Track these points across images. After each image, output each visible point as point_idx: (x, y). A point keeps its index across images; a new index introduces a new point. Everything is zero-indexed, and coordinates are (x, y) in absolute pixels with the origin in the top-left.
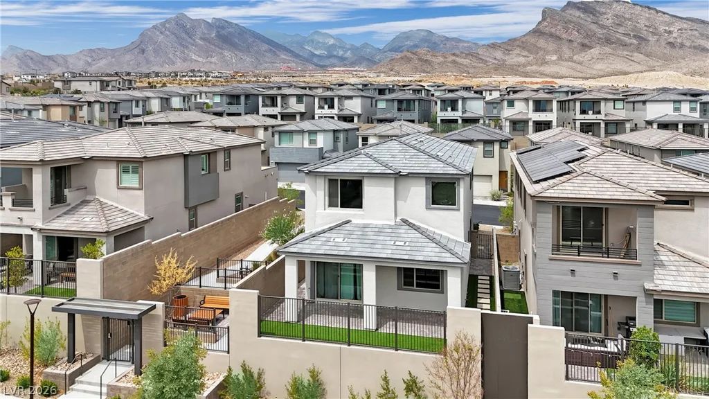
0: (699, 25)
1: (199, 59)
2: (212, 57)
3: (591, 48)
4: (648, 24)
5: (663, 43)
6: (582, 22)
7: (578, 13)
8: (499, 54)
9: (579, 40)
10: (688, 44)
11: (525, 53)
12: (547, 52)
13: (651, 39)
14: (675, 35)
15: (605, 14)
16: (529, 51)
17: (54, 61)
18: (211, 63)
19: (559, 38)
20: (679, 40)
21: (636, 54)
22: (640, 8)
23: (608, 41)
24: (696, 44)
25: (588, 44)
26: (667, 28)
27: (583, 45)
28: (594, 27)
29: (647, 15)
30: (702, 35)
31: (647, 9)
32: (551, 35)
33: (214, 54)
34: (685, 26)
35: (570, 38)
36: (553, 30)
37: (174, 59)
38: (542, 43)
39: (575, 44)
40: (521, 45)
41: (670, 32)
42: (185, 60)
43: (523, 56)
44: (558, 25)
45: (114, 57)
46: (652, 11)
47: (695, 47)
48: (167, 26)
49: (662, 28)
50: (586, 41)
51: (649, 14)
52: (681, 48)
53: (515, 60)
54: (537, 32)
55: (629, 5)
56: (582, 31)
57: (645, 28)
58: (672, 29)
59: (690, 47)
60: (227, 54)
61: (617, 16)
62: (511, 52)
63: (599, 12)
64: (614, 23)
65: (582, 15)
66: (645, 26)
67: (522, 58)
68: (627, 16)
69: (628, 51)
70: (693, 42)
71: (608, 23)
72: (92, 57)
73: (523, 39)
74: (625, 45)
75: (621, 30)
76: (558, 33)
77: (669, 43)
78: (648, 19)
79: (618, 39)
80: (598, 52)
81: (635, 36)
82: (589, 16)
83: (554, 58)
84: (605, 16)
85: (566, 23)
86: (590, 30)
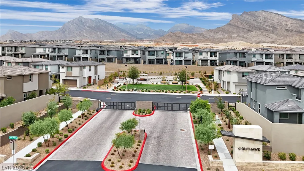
0: (300, 22)
1: (87, 36)
2: (92, 34)
3: (252, 31)
4: (277, 21)
5: (284, 30)
6: (249, 20)
7: (248, 17)
8: (212, 34)
9: (247, 28)
10: (294, 30)
11: (224, 34)
12: (233, 33)
13: (278, 28)
14: (289, 26)
15: (259, 17)
16: (225, 33)
17: (26, 36)
18: (92, 37)
19: (238, 27)
20: (291, 28)
21: (271, 34)
22: (274, 15)
23: (259, 29)
24: (297, 30)
25: (251, 30)
26: (286, 23)
27: (248, 30)
28: (254, 22)
29: (277, 17)
30: (301, 26)
31: (277, 15)
32: (235, 26)
33: (93, 34)
34: (294, 22)
35: (243, 27)
36: (236, 24)
37: (76, 36)
38: (231, 29)
39: (245, 30)
40: (222, 30)
41: (287, 25)
42: (81, 36)
43: (222, 35)
44: (238, 22)
45: (51, 35)
46: (280, 16)
47: (297, 31)
48: (75, 21)
49: (283, 23)
50: (250, 29)
51: (278, 17)
52: (291, 31)
53: (219, 36)
54: (229, 24)
55: (270, 13)
56: (249, 24)
57: (276, 23)
58: (288, 24)
59: (295, 31)
60: (99, 33)
61: (264, 18)
62: (218, 33)
63: (257, 16)
64: (263, 21)
65: (249, 17)
66: (276, 22)
67: (222, 36)
68: (269, 18)
69: (268, 33)
70: (296, 29)
71: (260, 21)
72: (42, 34)
73: (223, 28)
74: (267, 30)
75: (266, 24)
76: (238, 25)
77: (286, 30)
78: (278, 19)
79: (264, 28)
80: (254, 33)
81: (271, 26)
82: (252, 18)
83: (236, 35)
84: (259, 18)
85: (242, 21)
86: (252, 24)
